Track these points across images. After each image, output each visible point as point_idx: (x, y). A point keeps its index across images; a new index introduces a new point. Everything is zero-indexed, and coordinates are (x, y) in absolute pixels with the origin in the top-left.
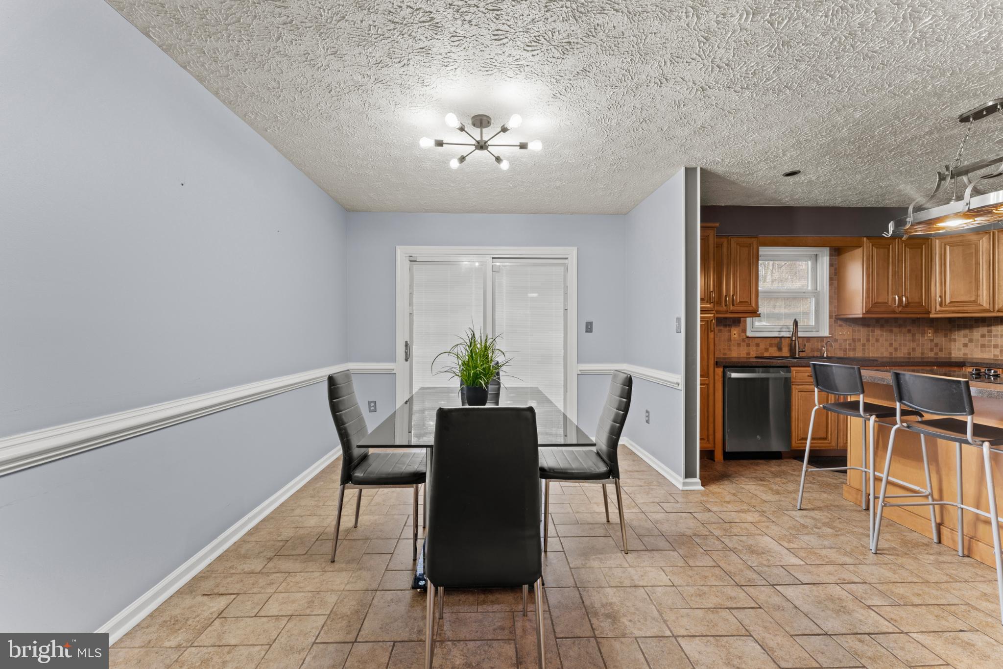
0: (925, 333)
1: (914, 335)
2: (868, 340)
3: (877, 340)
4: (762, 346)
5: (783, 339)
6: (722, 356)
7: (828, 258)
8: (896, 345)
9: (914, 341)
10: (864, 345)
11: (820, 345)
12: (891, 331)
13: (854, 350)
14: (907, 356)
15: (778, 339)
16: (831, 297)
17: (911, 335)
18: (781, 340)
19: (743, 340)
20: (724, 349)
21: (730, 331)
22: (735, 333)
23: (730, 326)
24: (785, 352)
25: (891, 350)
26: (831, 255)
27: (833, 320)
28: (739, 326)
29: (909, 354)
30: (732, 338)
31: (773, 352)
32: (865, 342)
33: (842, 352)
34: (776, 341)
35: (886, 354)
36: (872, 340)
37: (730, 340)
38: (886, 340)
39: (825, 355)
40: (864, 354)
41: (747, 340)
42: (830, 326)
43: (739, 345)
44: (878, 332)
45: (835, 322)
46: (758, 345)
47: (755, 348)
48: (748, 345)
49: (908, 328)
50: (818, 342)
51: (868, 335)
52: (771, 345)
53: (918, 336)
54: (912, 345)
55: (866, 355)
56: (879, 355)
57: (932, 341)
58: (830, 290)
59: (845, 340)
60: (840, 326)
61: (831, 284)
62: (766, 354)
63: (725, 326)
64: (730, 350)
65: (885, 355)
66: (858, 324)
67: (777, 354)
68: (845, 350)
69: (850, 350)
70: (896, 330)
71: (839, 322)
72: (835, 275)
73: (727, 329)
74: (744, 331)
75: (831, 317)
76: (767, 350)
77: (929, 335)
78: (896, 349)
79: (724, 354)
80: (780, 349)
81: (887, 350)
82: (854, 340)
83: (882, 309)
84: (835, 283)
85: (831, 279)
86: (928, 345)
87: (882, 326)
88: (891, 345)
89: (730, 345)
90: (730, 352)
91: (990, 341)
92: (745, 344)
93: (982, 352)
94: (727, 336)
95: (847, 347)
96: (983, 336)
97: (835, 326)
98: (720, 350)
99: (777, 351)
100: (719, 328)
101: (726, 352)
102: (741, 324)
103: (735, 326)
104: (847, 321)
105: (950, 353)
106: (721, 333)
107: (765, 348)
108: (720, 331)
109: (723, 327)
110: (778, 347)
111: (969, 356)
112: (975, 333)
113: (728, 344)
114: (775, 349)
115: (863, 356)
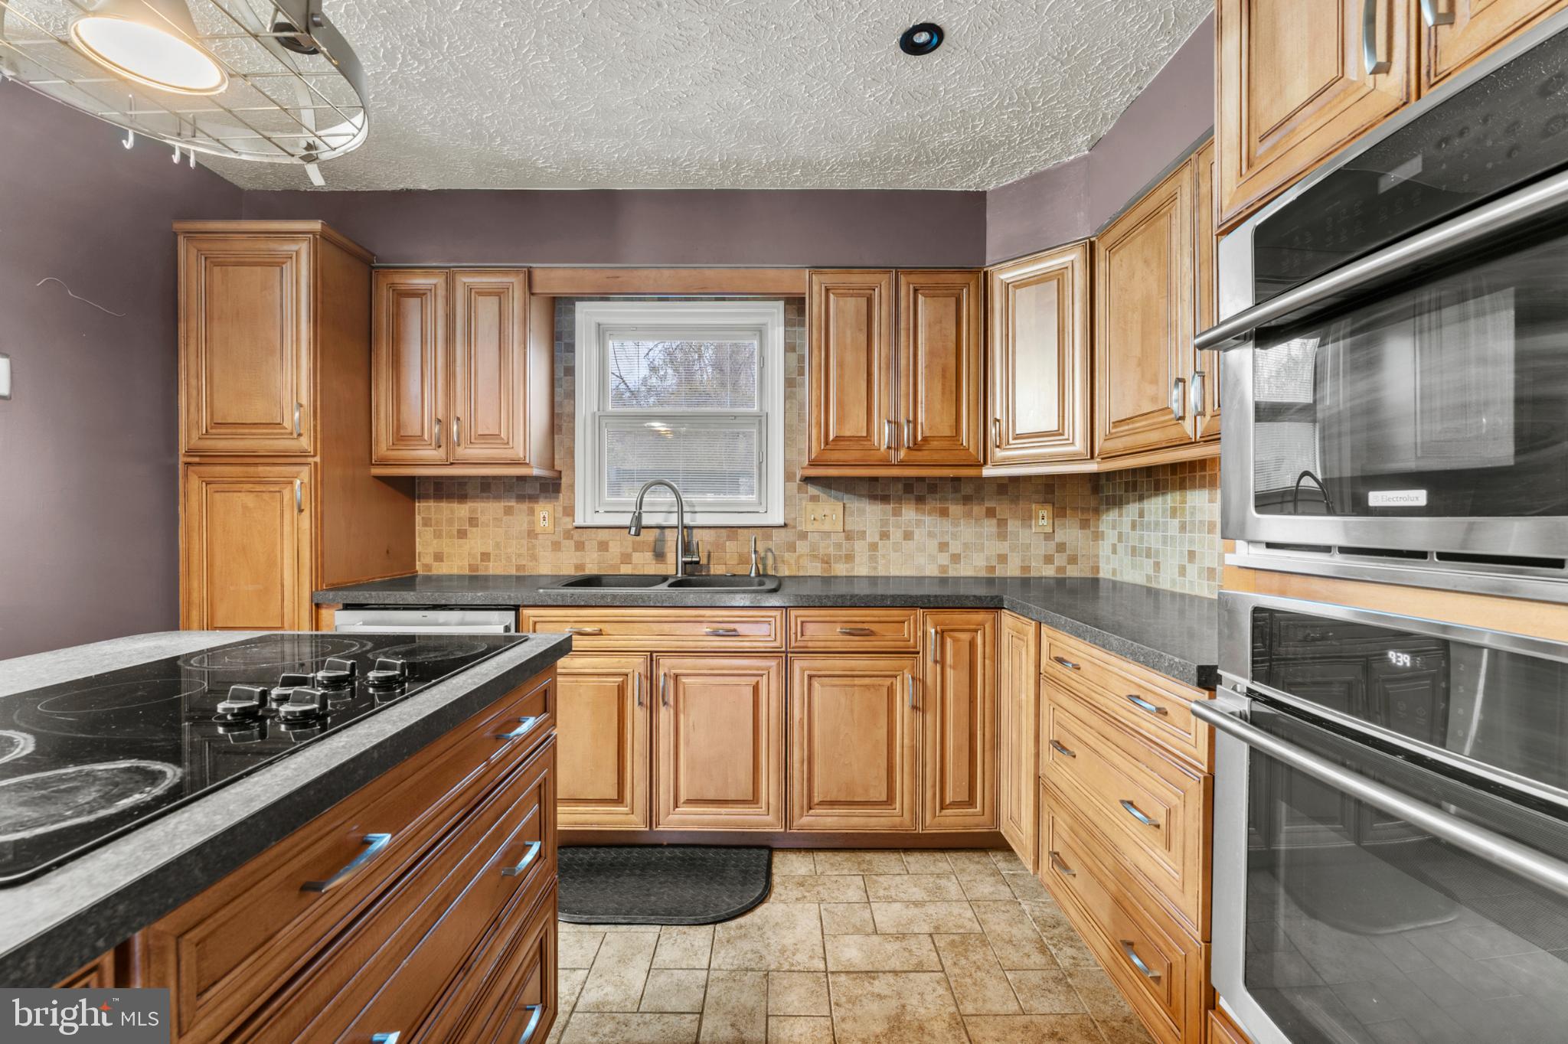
0: (1030, 518)
1: (1002, 523)
2: (885, 535)
3: (908, 536)
4: (615, 549)
5: (667, 531)
6: (513, 572)
7: (782, 329)
8: (955, 547)
9: (1002, 537)
10: (874, 547)
12: (944, 513)
13: (849, 558)
14: (983, 575)
15: (657, 531)
16: (788, 429)
17: (994, 521)
18: (663, 534)
19: (568, 535)
20: (519, 555)
21: (532, 512)
22: (544, 512)
23: (533, 498)
24: (671, 566)
25: (944, 559)
26: (787, 323)
27: (794, 486)
28: (557, 498)
29: (992, 569)
30: (538, 530)
31: (645, 564)
32: (877, 539)
33: (819, 565)
35: (931, 571)
36: (896, 535)
37: (532, 534)
38: (931, 535)
40: (875, 568)
41: (576, 534)
42: (789, 500)
43: (556, 546)
44: (909, 513)
45: (801, 488)
46: (603, 546)
47: (595, 555)
48: (580, 546)
49: (989, 504)
50: (756, 539)
51: (884, 523)
52: (638, 547)
53: (1013, 525)
54: (997, 547)
55: (879, 573)
56: (913, 573)
57: (1048, 537)
59: (827, 534)
60: (814, 499)
61: (789, 397)
62: (626, 570)
63: (521, 498)
64: (534, 557)
65: (928, 573)
66: (859, 496)
67: (652, 568)
68: (826, 561)
69: (838, 558)
70: (955, 509)
71: (812, 490)
73: (525, 506)
74: (569, 511)
75: (789, 477)
76: (626, 558)
77: (1041, 522)
78: (956, 558)
79: (518, 568)
80: (659, 555)
81: (932, 558)
82: (849, 536)
83: (853, 455)
84: (800, 392)
85: (789, 383)
86: (1040, 548)
87: (920, 500)
88: (943, 546)
89: (534, 546)
90: (534, 563)
91: (1141, 538)
92: (572, 543)
93: (1134, 566)
94: (525, 526)
95: (831, 550)
96: (1134, 526)
97: (800, 499)
98: (509, 559)
99: (654, 562)
100: (507, 504)
101: (524, 563)
102: (561, 495)
103: (546, 498)
104: (831, 488)
105: (1096, 569)
106: (511, 517)
107: (622, 554)
108: (508, 511)
109: (517, 502)
110: (654, 551)
111: (1118, 578)
112: (1125, 519)
113: (530, 544)
114: (649, 555)
115: (872, 574)
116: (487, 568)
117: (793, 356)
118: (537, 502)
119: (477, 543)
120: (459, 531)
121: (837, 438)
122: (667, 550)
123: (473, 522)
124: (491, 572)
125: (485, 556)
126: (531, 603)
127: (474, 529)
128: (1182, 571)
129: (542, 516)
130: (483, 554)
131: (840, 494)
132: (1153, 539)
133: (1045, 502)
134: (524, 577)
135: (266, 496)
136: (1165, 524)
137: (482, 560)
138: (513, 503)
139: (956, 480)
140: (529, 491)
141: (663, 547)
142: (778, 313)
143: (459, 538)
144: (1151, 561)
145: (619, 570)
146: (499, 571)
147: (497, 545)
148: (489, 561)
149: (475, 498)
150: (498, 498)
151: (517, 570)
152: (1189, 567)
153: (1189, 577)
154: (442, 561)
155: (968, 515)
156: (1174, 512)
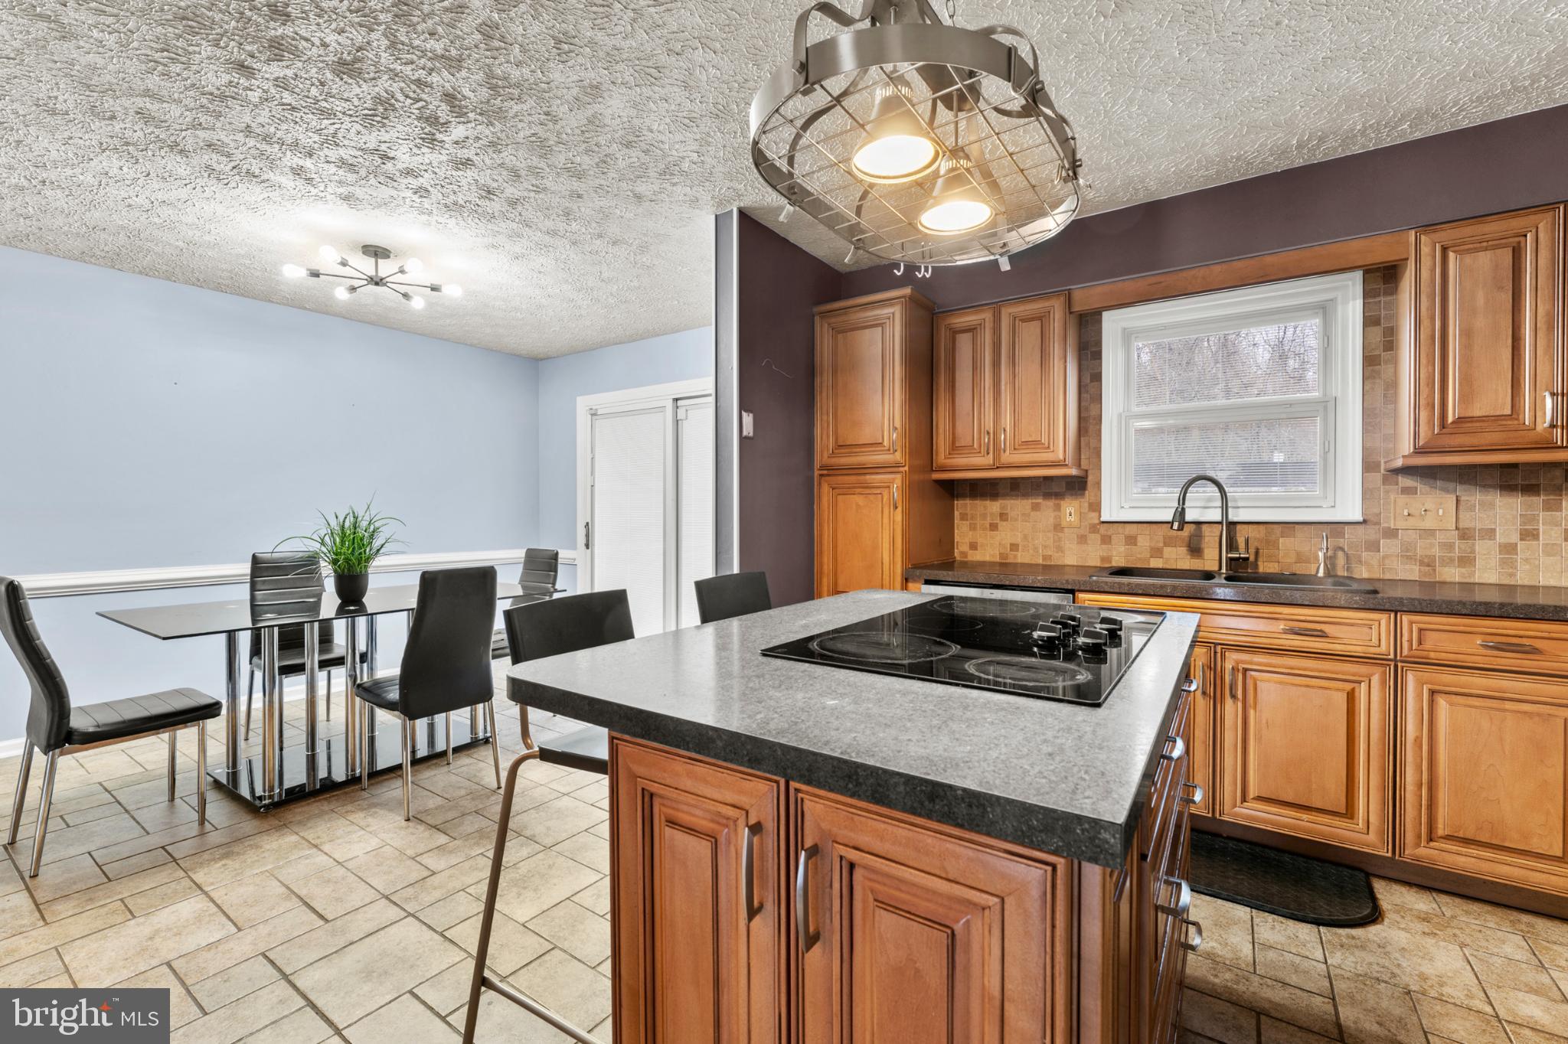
2: (1530, 535)
4: (1144, 542)
5: (1204, 527)
6: (1040, 561)
7: (1356, 301)
10: (1509, 549)
13: (1467, 560)
15: (1200, 527)
18: (1200, 530)
19: (1094, 529)
20: (1045, 547)
21: (1058, 508)
22: (1071, 509)
23: (1059, 495)
24: (1210, 560)
26: (1366, 295)
27: (1377, 478)
28: (1083, 495)
30: (1064, 524)
31: (1177, 558)
32: (1515, 539)
33: (1416, 568)
34: (1183, 532)
36: (1551, 534)
37: (1058, 527)
40: (1512, 575)
41: (1103, 529)
42: (1368, 493)
43: (1082, 539)
45: (1389, 480)
46: (1131, 540)
47: (1122, 549)
48: (1106, 540)
51: (1530, 520)
52: (1170, 542)
59: (1429, 532)
60: (1406, 491)
62: (1156, 563)
63: (1047, 495)
64: (1060, 549)
66: (1483, 486)
67: (1186, 563)
68: (1429, 563)
69: (1448, 562)
71: (1405, 481)
73: (1051, 503)
74: (1096, 507)
75: (1369, 466)
76: (1157, 552)
79: (1045, 558)
80: (1196, 552)
82: (1466, 534)
84: (1387, 369)
85: (1370, 361)
89: (1060, 540)
90: (1060, 554)
92: (1098, 537)
94: (1051, 520)
95: (1436, 551)
97: (1387, 492)
98: (1036, 549)
99: (1189, 557)
100: (1034, 501)
101: (1050, 553)
102: (1087, 492)
103: (1072, 495)
104: (1435, 479)
106: (1038, 513)
107: (1152, 549)
108: (1036, 507)
109: (1044, 499)
110: (1189, 547)
113: (1056, 537)
114: (1183, 550)
116: (1015, 557)
117: (1379, 330)
118: (1063, 499)
119: (1006, 535)
120: (991, 525)
121: (1460, 420)
122: (1203, 545)
123: (1003, 516)
124: (1019, 561)
125: (1014, 547)
126: (1088, 589)
127: (1004, 523)
129: (1068, 511)
130: (1011, 545)
131: (1451, 485)
134: (1050, 566)
135: (872, 497)
137: (1011, 550)
138: (1040, 500)
140: (1056, 489)
141: (1199, 542)
142: (1354, 285)
143: (991, 530)
145: (1149, 563)
146: (1027, 560)
147: (1025, 537)
148: (1017, 550)
149: (1005, 496)
150: (1025, 495)
151: (1043, 560)
154: (976, 549)
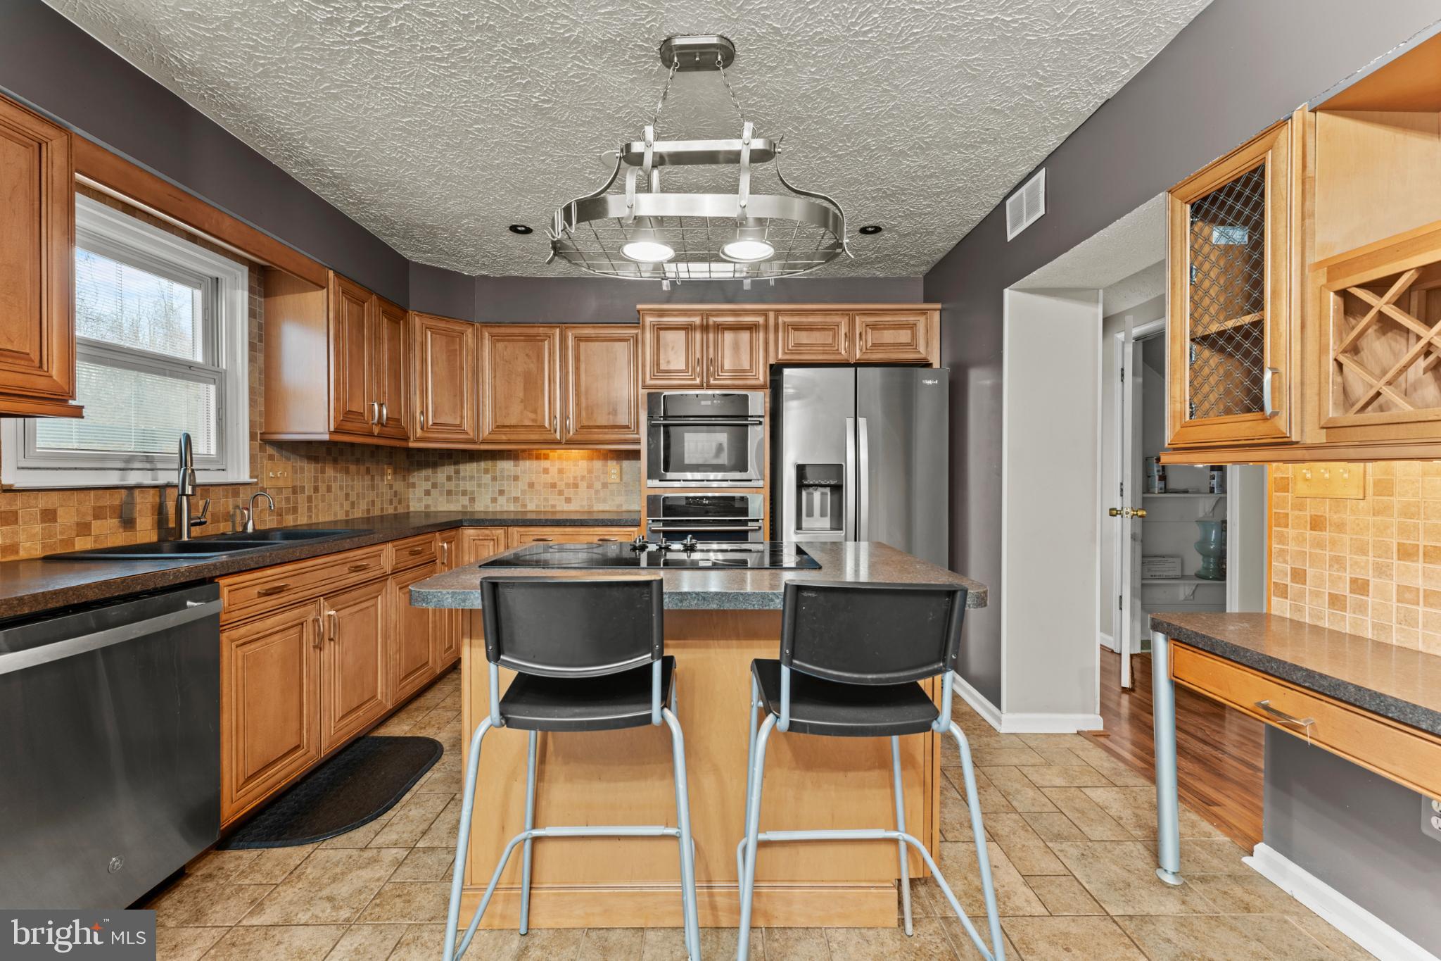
0: (384, 474)
1: (373, 479)
2: (316, 489)
3: (329, 489)
4: (66, 518)
5: (137, 492)
7: (246, 294)
8: (353, 497)
9: (373, 487)
10: (310, 499)
11: (231, 501)
12: (347, 471)
13: (295, 510)
14: (366, 516)
15: (124, 492)
16: (252, 391)
17: (370, 477)
18: (131, 496)
24: (145, 531)
25: (347, 506)
26: (251, 290)
27: (257, 445)
29: (368, 510)
31: (109, 533)
32: (312, 493)
33: (275, 517)
34: (117, 499)
35: (341, 516)
36: (322, 488)
38: (341, 488)
39: (250, 529)
40: (311, 517)
42: (253, 458)
44: (330, 472)
45: (262, 449)
46: (48, 515)
47: (36, 529)
48: (9, 519)
49: (367, 465)
50: (227, 497)
51: (316, 479)
52: (98, 514)
53: (377, 478)
54: (371, 495)
55: (314, 521)
56: (332, 518)
57: (391, 487)
58: (250, 373)
59: (280, 490)
60: (271, 458)
61: (252, 360)
62: (83, 543)
65: (339, 518)
66: (301, 456)
67: (119, 539)
68: (279, 513)
69: (287, 511)
70: (353, 468)
71: (270, 450)
72: (261, 341)
75: (253, 436)
76: (83, 530)
77: (389, 477)
80: (128, 523)
81: (342, 505)
82: (295, 490)
83: (353, 426)
84: (261, 357)
85: (252, 347)
86: (388, 494)
87: (335, 461)
88: (347, 495)
91: (457, 486)
93: (448, 502)
95: (284, 505)
96: (449, 478)
97: (261, 458)
99: (121, 530)
104: (282, 449)
105: (408, 507)
107: (77, 524)
110: (121, 517)
111: (432, 509)
112: (440, 475)
114: (114, 522)
115: (309, 522)
117: (255, 322)
121: (348, 412)
122: (137, 515)
128: (494, 500)
131: (288, 454)
132: (469, 486)
133: (390, 464)
136: (480, 478)
139: (352, 445)
141: (132, 510)
142: (242, 276)
144: (467, 498)
152: (499, 498)
153: (499, 503)
155: (358, 472)
156: (486, 471)
